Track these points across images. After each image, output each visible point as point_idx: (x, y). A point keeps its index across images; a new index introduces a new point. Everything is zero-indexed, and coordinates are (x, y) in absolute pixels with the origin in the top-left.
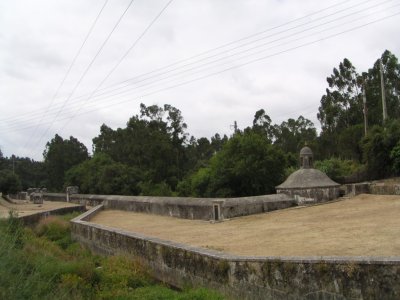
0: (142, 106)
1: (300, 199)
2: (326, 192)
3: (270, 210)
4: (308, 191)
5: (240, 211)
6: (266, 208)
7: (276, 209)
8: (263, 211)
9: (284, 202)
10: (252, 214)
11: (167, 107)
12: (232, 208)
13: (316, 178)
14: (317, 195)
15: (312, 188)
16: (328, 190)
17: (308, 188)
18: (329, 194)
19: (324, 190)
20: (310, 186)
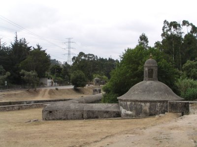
1: (123, 111)
2: (146, 107)
3: (89, 118)
4: (129, 103)
5: (59, 115)
6: (85, 115)
7: (97, 117)
8: (82, 118)
9: (107, 112)
10: (71, 119)
12: (50, 112)
14: (136, 109)
15: (131, 101)
16: (148, 104)
17: (128, 101)
18: (150, 108)
19: (143, 104)
20: (129, 99)
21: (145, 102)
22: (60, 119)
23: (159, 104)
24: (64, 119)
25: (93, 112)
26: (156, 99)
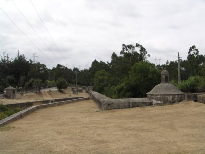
0: (124, 45)
1: (154, 101)
2: (170, 98)
3: (134, 107)
4: (159, 97)
5: (114, 106)
6: (131, 105)
7: (138, 106)
8: (129, 107)
9: (144, 103)
10: (122, 108)
11: (138, 45)
12: (109, 104)
13: (166, 89)
14: (164, 100)
15: (161, 95)
16: (171, 97)
17: (158, 95)
18: (172, 99)
19: (168, 97)
20: (159, 94)
21: (169, 95)
22: (115, 109)
23: (176, 96)
24: (118, 109)
25: (136, 103)
26: (175, 93)
